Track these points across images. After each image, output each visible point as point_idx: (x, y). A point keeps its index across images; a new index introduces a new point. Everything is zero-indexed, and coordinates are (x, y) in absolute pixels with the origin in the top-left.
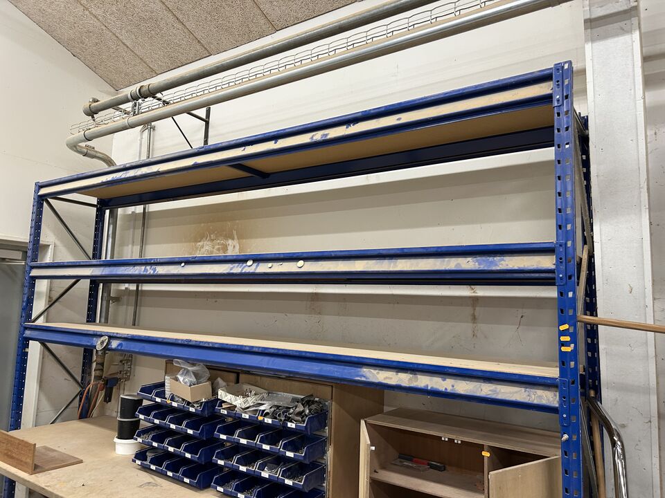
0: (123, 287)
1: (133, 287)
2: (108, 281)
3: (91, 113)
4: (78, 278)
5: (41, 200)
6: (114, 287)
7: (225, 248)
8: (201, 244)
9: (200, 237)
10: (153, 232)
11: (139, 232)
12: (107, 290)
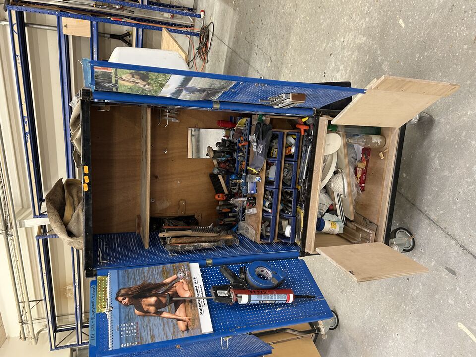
0: (83, 318)
1: (83, 315)
2: (82, 323)
3: (25, 338)
4: (81, 332)
5: (56, 347)
6: (83, 321)
7: (70, 289)
8: (68, 297)
9: (66, 298)
10: (64, 313)
11: (64, 317)
12: (85, 323)
